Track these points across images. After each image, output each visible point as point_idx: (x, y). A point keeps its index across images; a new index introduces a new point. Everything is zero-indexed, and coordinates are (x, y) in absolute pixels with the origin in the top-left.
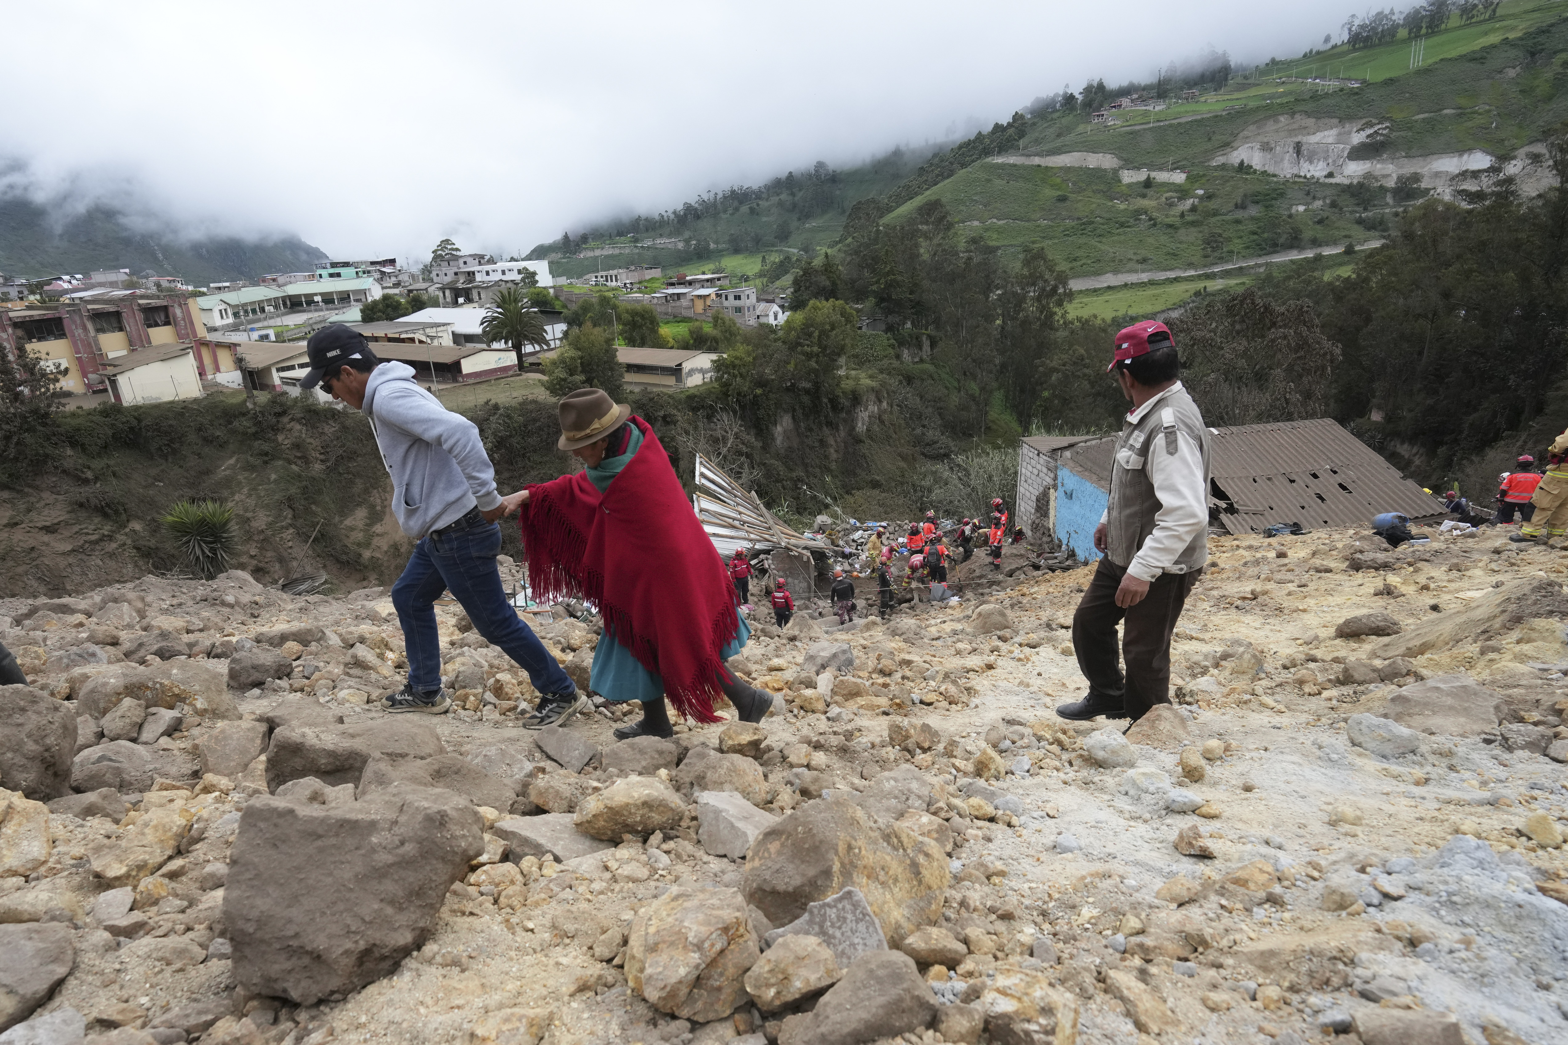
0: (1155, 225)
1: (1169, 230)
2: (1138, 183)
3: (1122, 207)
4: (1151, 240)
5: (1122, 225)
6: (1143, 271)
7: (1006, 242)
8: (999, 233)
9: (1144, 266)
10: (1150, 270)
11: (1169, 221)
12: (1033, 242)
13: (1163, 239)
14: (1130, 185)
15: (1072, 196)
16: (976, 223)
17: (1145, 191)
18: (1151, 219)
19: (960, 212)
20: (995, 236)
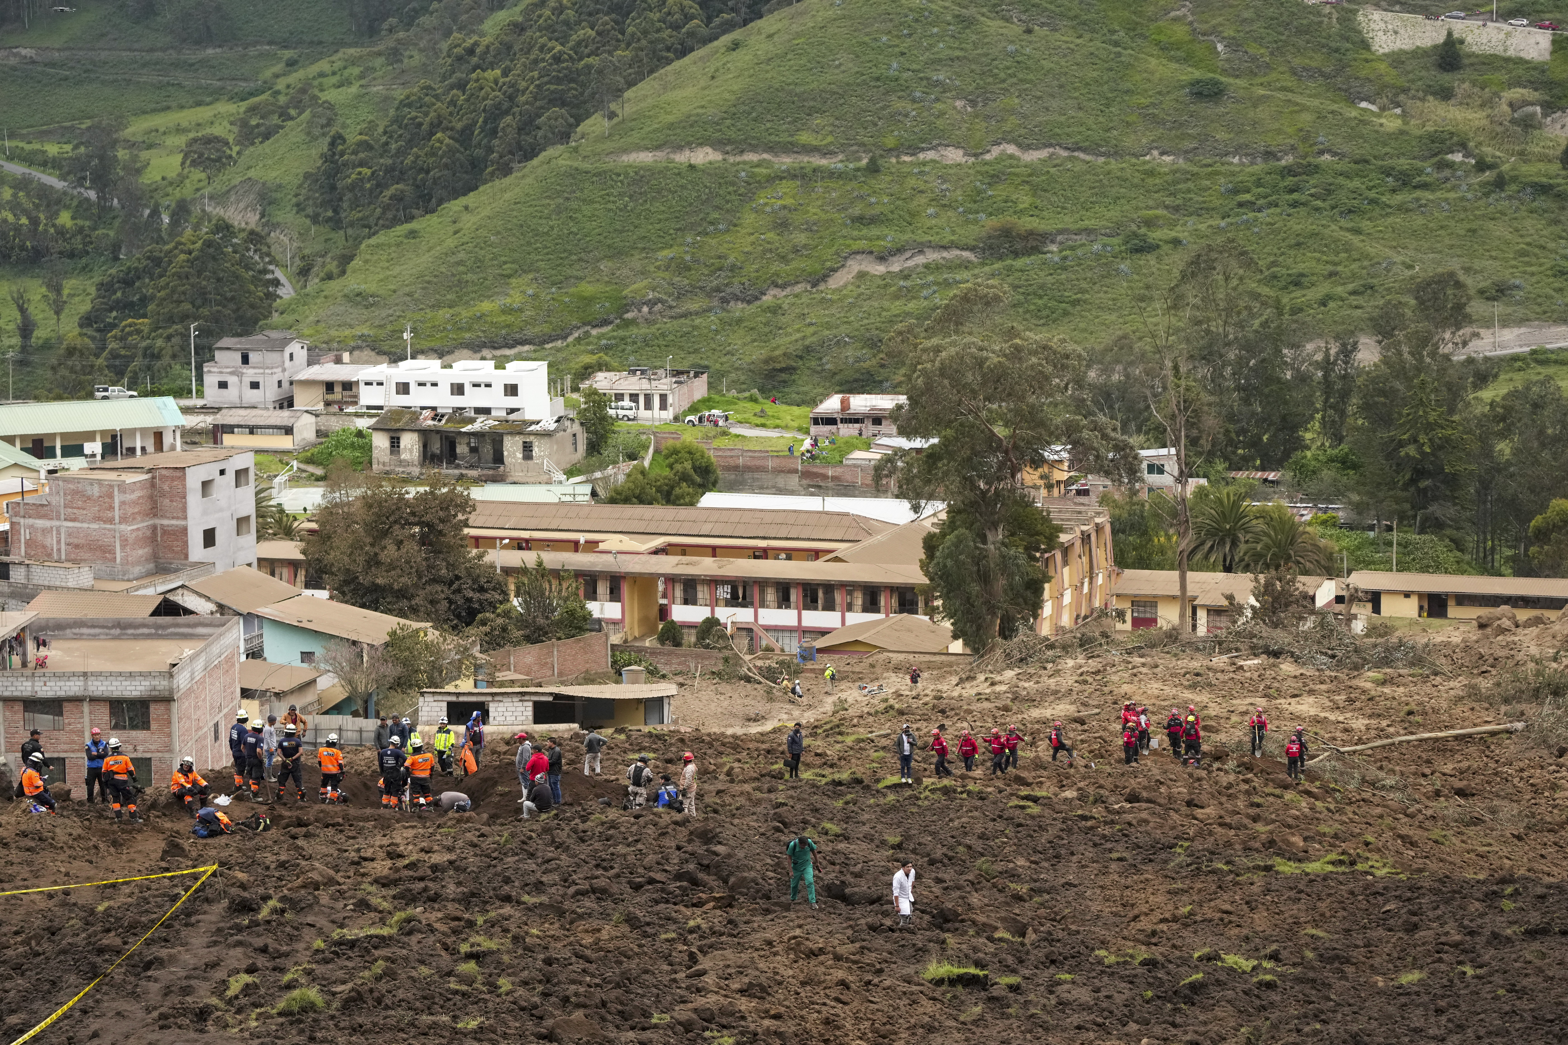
0: (1500, 183)
1: (1542, 202)
2: (1417, 54)
3: (1391, 123)
4: (1499, 230)
5: (1405, 181)
6: (1505, 323)
7: (1068, 221)
8: (1036, 190)
9: (1498, 308)
10: (1522, 321)
11: (1532, 171)
12: (1149, 223)
13: (1533, 226)
14: (1397, 59)
15: (1237, 84)
16: (954, 155)
17: (1446, 78)
18: (1482, 166)
19: (895, 118)
20: (1025, 200)
